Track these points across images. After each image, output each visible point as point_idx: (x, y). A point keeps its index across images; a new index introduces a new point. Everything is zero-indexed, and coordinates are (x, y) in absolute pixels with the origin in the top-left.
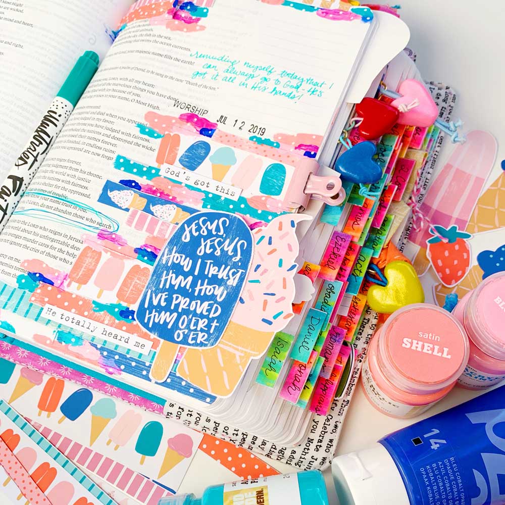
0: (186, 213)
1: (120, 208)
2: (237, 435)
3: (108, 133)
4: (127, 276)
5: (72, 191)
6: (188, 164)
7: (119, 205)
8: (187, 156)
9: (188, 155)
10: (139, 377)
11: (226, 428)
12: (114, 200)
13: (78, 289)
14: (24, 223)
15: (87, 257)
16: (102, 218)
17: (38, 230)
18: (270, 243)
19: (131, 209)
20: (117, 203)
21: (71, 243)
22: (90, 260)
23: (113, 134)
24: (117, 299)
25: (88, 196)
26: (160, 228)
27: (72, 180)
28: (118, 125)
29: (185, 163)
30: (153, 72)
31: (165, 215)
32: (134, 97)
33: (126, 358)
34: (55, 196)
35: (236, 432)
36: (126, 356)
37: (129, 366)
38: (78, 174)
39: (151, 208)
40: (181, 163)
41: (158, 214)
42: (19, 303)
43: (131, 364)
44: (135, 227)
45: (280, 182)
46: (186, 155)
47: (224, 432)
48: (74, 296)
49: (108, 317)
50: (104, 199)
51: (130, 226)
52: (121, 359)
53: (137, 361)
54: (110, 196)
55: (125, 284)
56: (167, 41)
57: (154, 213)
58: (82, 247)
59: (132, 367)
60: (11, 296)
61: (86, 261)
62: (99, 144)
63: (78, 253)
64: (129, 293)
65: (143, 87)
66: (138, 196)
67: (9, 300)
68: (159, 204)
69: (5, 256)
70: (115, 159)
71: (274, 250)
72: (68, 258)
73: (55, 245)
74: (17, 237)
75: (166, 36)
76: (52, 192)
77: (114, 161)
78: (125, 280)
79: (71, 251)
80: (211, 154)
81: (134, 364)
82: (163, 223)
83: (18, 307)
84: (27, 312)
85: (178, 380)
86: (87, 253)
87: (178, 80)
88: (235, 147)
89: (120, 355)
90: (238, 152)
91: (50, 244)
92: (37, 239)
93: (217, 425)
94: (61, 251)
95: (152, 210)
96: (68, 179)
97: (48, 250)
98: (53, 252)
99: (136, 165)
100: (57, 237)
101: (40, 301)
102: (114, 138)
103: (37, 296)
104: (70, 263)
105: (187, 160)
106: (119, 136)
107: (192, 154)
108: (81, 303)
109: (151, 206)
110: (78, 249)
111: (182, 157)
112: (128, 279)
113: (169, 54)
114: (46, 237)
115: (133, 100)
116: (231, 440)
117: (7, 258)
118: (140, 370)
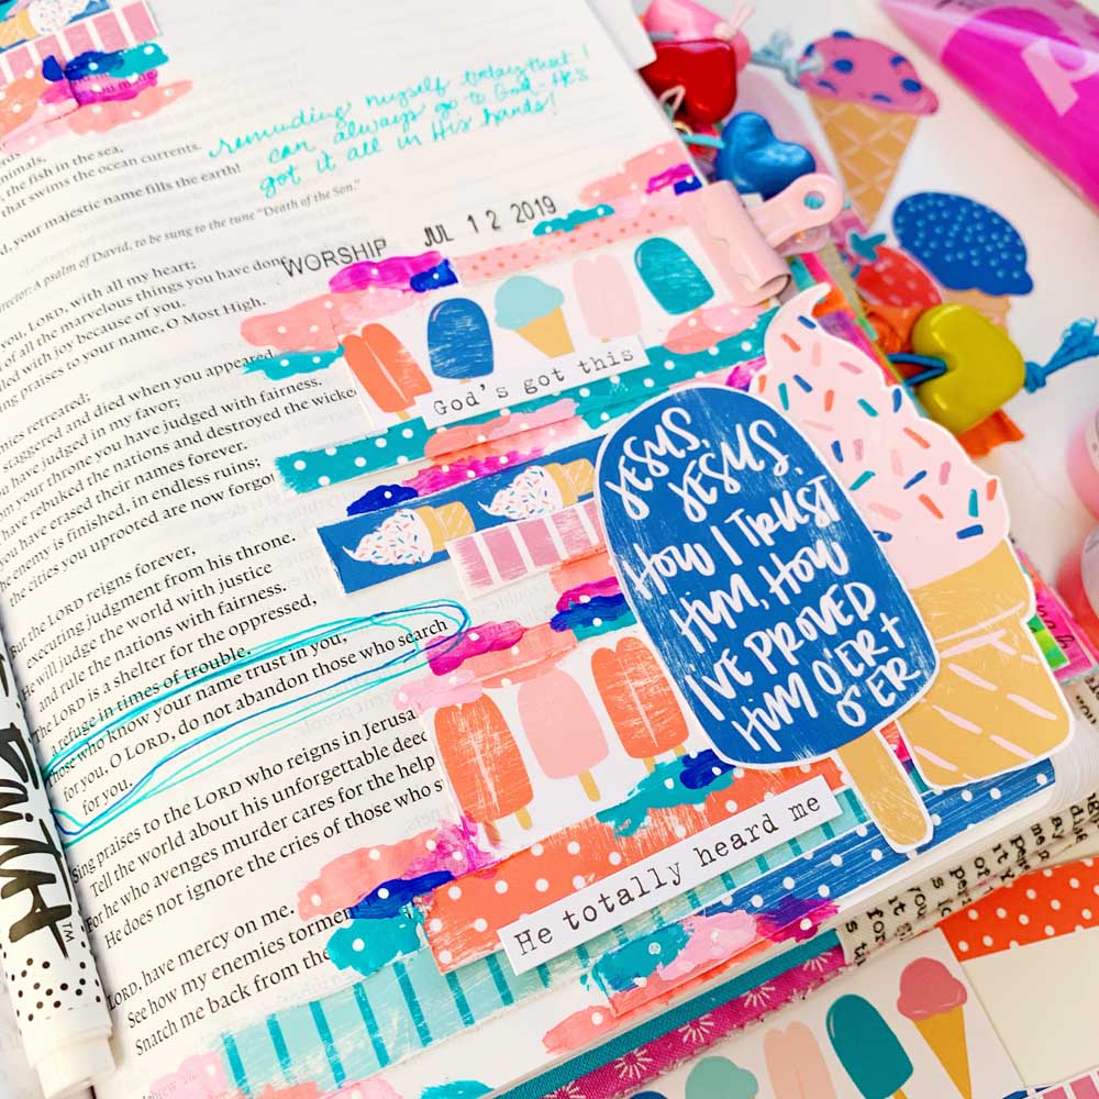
0: (576, 462)
1: (418, 565)
2: (1005, 855)
3: (189, 431)
4: (605, 695)
5: (240, 628)
6: (464, 369)
7: (409, 561)
8: (444, 355)
9: (443, 350)
10: (877, 875)
11: (980, 863)
12: (385, 558)
13: (526, 824)
14: (177, 813)
15: (465, 735)
16: (400, 621)
17: (248, 794)
18: (808, 388)
19: (450, 547)
20: (400, 562)
21: (385, 739)
22: (479, 735)
23: (203, 427)
24: (641, 761)
25: (306, 602)
26: (561, 534)
27: (210, 603)
28: (194, 399)
29: (456, 370)
30: (154, 239)
31: (537, 503)
32: (165, 317)
33: (810, 864)
34: (200, 676)
35: (1000, 853)
36: (802, 860)
37: (833, 875)
38: (210, 578)
39: (490, 510)
40: (448, 377)
41: (518, 511)
42: (414, 1006)
43: (833, 866)
44: (503, 576)
45: (689, 271)
46: (438, 353)
47: (980, 874)
48: (538, 851)
49: (672, 817)
50: (357, 576)
51: (489, 582)
52: (801, 878)
53: (837, 847)
54: (363, 559)
55: (618, 714)
56: (118, 157)
57: (507, 515)
58: (425, 723)
59: (841, 870)
60: (368, 1015)
61: (469, 746)
62: (189, 473)
63: (430, 747)
64: (648, 725)
65: (164, 281)
66: (431, 508)
67: (373, 1029)
68: (496, 490)
69: (219, 942)
70: (277, 474)
71: (830, 396)
72: (418, 781)
73: (346, 781)
74: (196, 864)
75: (103, 149)
76: (181, 674)
77: (279, 480)
78: (612, 708)
79: (406, 758)
80: (490, 314)
81: (837, 860)
82: (557, 519)
83: (421, 1018)
84: (463, 1006)
85: (952, 800)
86: (456, 727)
87: (238, 220)
88: (527, 267)
89: (788, 871)
90: (544, 274)
91: (329, 791)
92: (272, 813)
93: (960, 874)
94: (379, 781)
95: (499, 514)
96: (194, 608)
97: (341, 811)
98: (360, 805)
99: (348, 452)
100: (330, 761)
101: (469, 946)
102: (214, 433)
103: (447, 943)
104: (433, 789)
105: (453, 360)
106: (224, 419)
107: (448, 342)
108: (574, 848)
109: (485, 507)
110: (419, 739)
111: (433, 363)
112: (613, 698)
113: (151, 181)
114: (298, 787)
115: (172, 324)
116: (1003, 878)
117: (231, 937)
118: (861, 859)
